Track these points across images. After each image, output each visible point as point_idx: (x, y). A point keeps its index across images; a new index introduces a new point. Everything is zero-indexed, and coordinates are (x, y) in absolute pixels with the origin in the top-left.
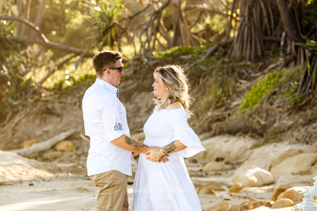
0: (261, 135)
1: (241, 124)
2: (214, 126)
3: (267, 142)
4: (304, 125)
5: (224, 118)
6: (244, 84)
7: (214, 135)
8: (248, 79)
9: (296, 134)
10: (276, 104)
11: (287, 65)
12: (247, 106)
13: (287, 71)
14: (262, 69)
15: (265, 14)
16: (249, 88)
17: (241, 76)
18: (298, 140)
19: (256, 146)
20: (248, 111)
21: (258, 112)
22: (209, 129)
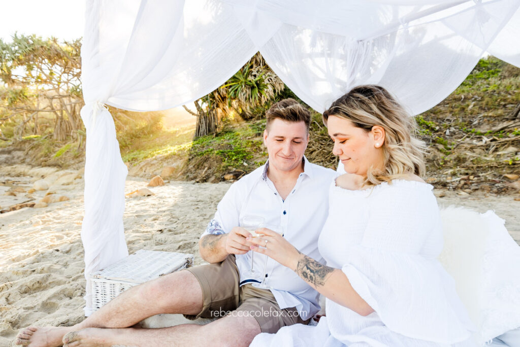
0: (61, 167)
1: (54, 163)
2: (43, 163)
3: (62, 169)
4: (78, 163)
5: (48, 160)
6: (57, 149)
7: (43, 167)
8: (59, 147)
9: (74, 167)
10: (68, 156)
11: (74, 142)
12: (57, 156)
13: (73, 144)
14: (64, 144)
15: (68, 126)
16: (58, 150)
17: (56, 146)
18: (74, 169)
19: (57, 171)
20: (57, 158)
21: (61, 159)
22: (41, 165)
